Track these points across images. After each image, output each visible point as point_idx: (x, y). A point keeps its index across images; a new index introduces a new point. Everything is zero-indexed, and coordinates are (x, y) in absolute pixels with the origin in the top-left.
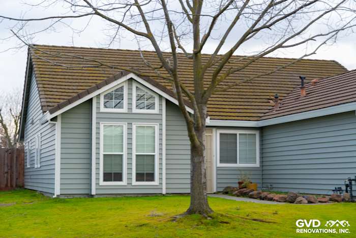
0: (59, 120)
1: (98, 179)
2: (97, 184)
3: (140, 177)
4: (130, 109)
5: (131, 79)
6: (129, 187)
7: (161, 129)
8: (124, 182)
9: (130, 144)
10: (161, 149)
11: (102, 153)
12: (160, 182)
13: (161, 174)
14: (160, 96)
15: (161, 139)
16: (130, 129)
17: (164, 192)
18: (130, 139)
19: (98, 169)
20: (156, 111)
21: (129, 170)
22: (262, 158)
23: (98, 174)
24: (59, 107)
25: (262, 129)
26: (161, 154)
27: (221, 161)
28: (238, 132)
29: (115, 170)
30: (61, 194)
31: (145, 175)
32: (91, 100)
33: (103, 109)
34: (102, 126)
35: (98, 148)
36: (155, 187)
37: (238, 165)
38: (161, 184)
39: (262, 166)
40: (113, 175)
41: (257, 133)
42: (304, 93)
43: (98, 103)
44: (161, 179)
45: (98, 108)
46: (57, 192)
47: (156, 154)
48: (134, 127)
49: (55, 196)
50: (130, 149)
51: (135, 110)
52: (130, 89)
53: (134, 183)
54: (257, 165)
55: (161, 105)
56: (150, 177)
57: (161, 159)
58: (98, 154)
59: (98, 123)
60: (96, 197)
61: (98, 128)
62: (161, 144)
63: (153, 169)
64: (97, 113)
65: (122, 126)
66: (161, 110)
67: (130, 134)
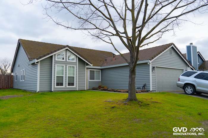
0: (39, 63)
1: (54, 85)
2: (54, 87)
3: (69, 84)
4: (66, 60)
5: (67, 49)
6: (66, 88)
7: (77, 68)
8: (64, 86)
9: (66, 72)
10: (76, 75)
11: (56, 76)
12: (76, 86)
13: (76, 83)
14: (76, 56)
15: (76, 71)
16: (66, 67)
17: (77, 90)
18: (66, 71)
19: (54, 81)
20: (75, 61)
21: (65, 82)
22: (101, 78)
23: (54, 83)
24: (40, 58)
25: (102, 69)
26: (76, 76)
27: (90, 79)
28: (95, 70)
29: (61, 82)
30: (40, 91)
31: (71, 84)
32: (52, 56)
33: (56, 60)
34: (56, 66)
35: (54, 74)
36: (74, 88)
37: (95, 80)
38: (76, 87)
39: (101, 81)
40: (60, 84)
41: (100, 71)
42: (114, 59)
43: (55, 57)
44: (76, 85)
45: (55, 59)
46: (38, 90)
47: (75, 76)
48: (67, 67)
49: (37, 92)
50: (66, 74)
51: (68, 61)
52: (66, 53)
53: (67, 86)
54: (100, 80)
55: (77, 59)
56: (73, 84)
57: (76, 78)
58: (54, 76)
59: (55, 65)
60: (53, 92)
61: (55, 66)
62: (76, 73)
63: (74, 82)
64: (54, 61)
65: (63, 66)
66: (77, 61)
67: (66, 69)
